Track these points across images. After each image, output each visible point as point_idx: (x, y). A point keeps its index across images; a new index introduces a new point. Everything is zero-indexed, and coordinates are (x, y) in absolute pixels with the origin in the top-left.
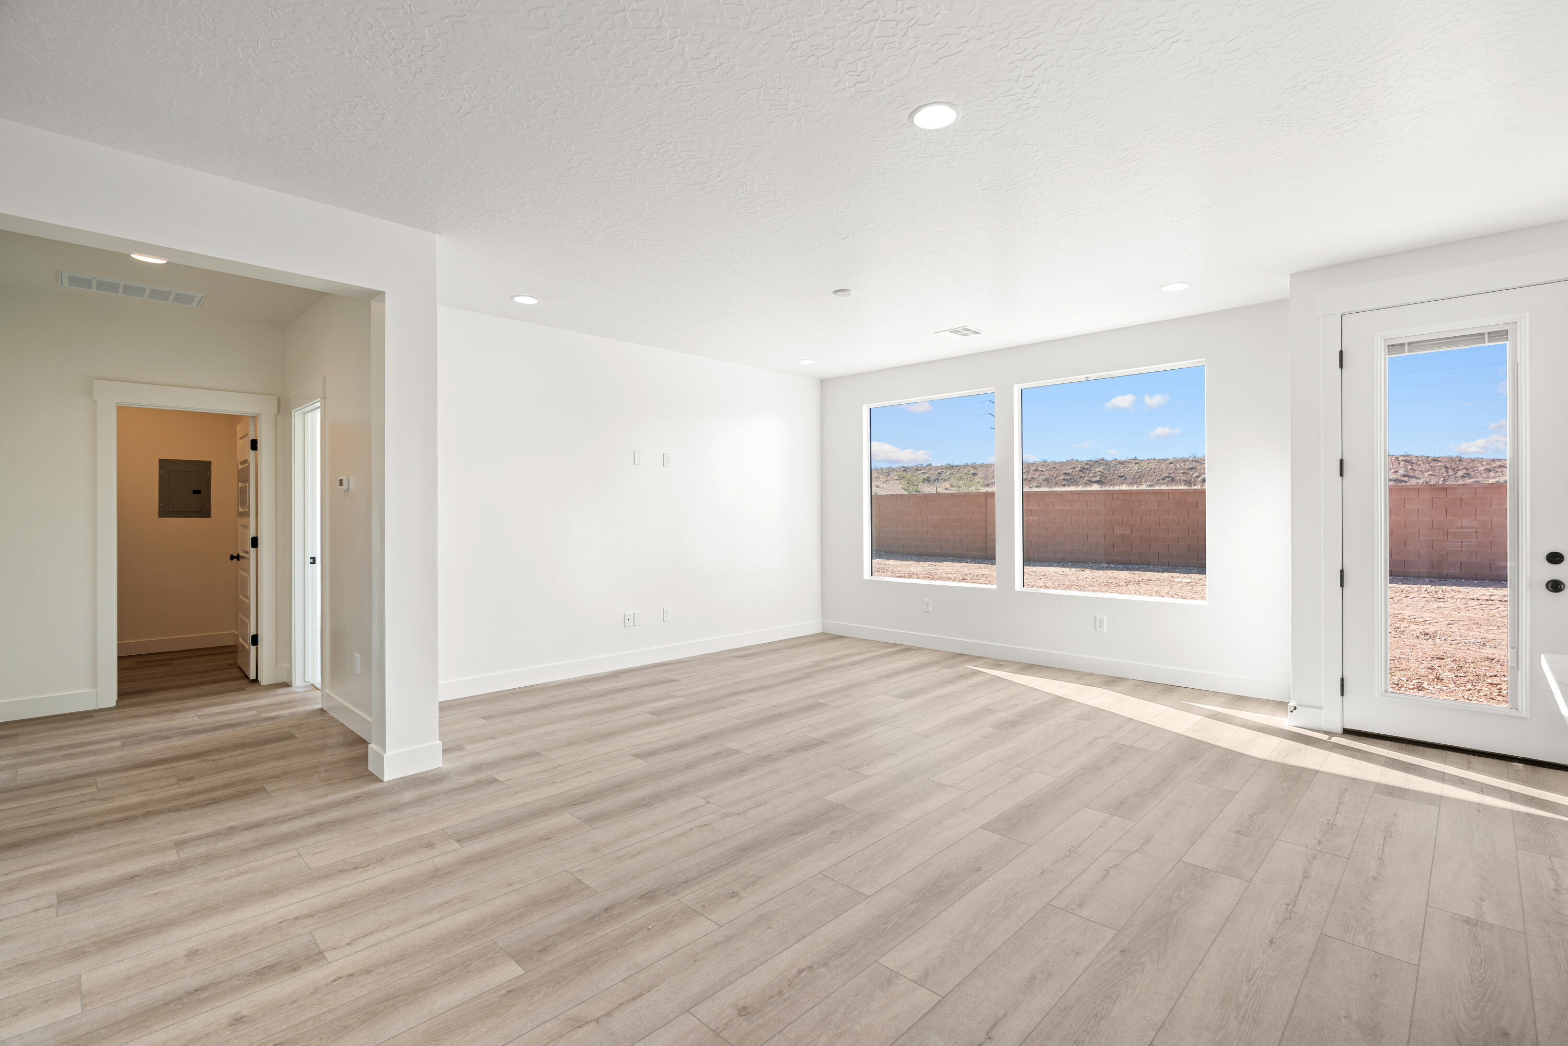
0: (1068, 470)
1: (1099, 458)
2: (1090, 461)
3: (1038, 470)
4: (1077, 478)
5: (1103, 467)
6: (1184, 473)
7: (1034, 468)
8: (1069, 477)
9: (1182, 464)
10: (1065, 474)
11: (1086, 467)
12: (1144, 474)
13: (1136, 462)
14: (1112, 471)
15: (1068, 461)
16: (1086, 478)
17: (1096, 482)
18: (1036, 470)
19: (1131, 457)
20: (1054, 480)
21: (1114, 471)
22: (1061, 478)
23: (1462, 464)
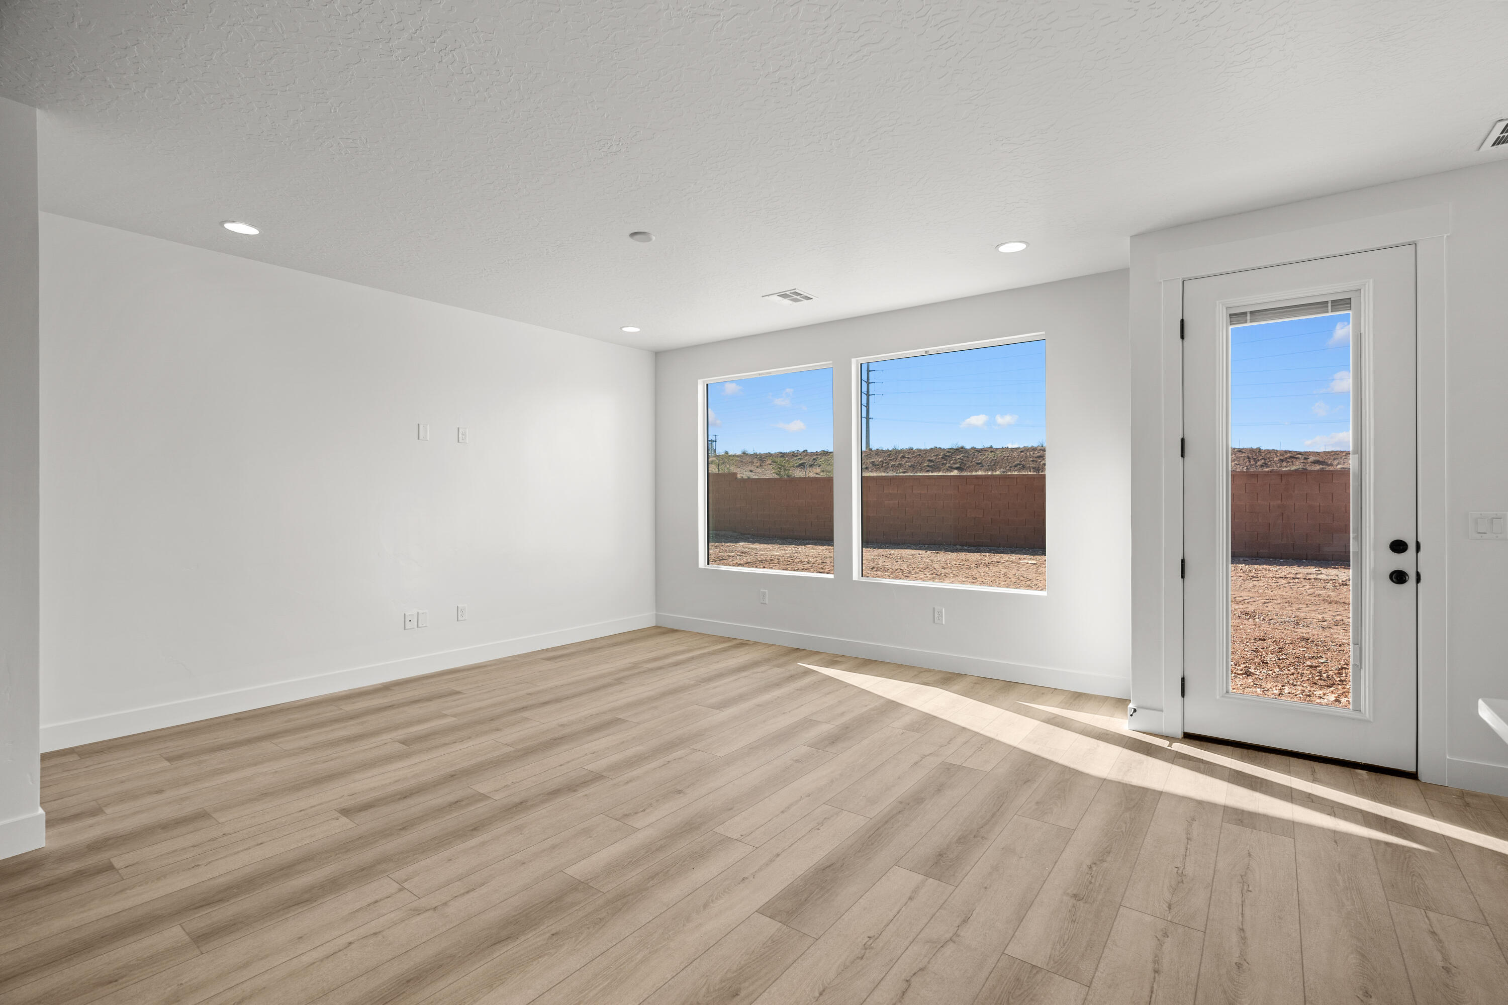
0: (932, 457)
1: (960, 446)
2: (951, 449)
3: (905, 457)
4: (939, 465)
5: (963, 455)
6: (1033, 461)
7: (901, 455)
8: (933, 463)
9: (1031, 453)
10: (929, 460)
11: (948, 454)
12: (999, 461)
13: (991, 449)
14: (970, 459)
15: (932, 449)
17: (956, 468)
18: (903, 457)
19: (987, 445)
20: (919, 466)
21: (973, 458)
22: (926, 464)
23: (1261, 455)
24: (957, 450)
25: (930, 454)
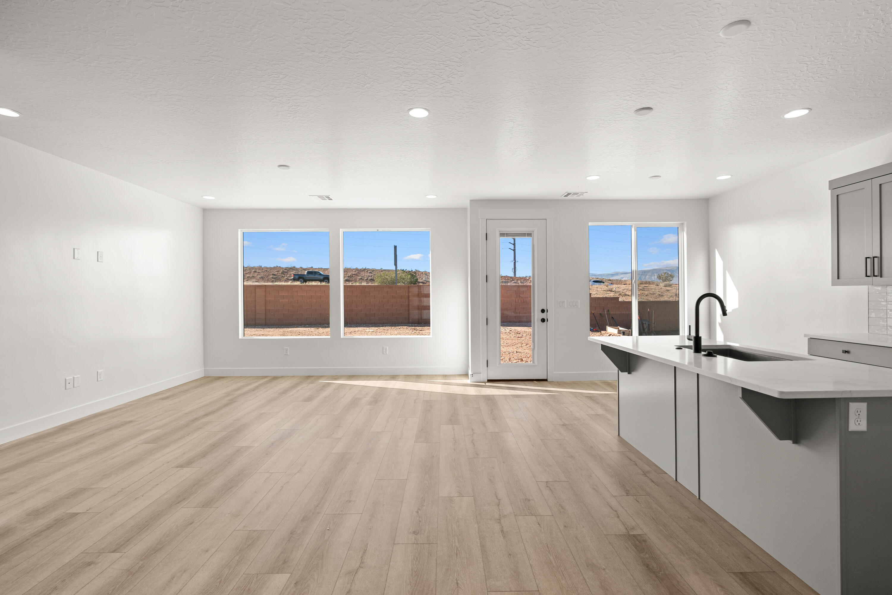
0: (275, 272)
1: (293, 266)
2: (287, 268)
3: (256, 272)
4: (280, 277)
5: (295, 271)
7: (254, 271)
8: (276, 277)
10: (273, 274)
11: (285, 271)
15: (275, 267)
16: (286, 278)
18: (255, 272)
20: (266, 278)
22: (271, 277)
24: (291, 268)
25: (274, 270)
